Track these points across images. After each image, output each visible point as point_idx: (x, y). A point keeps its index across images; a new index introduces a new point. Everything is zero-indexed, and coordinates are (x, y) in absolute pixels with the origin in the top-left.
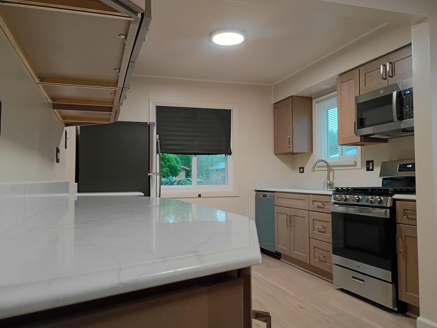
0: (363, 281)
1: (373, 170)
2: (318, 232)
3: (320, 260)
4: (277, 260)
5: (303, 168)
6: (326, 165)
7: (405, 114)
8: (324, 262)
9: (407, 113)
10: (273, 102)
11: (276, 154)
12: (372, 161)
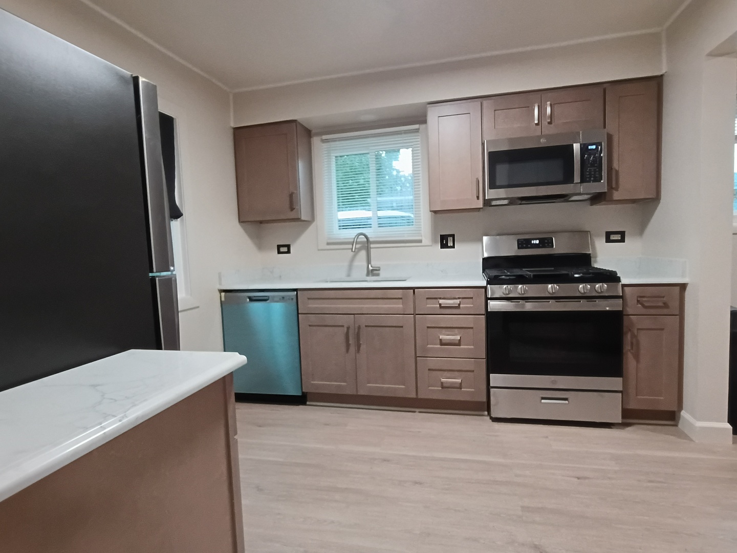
0: (566, 399)
1: (454, 248)
2: (439, 346)
3: (443, 387)
4: (301, 407)
5: (288, 246)
6: (366, 240)
7: (588, 175)
8: (457, 388)
9: (590, 174)
10: (233, 125)
11: (241, 221)
12: (453, 236)
